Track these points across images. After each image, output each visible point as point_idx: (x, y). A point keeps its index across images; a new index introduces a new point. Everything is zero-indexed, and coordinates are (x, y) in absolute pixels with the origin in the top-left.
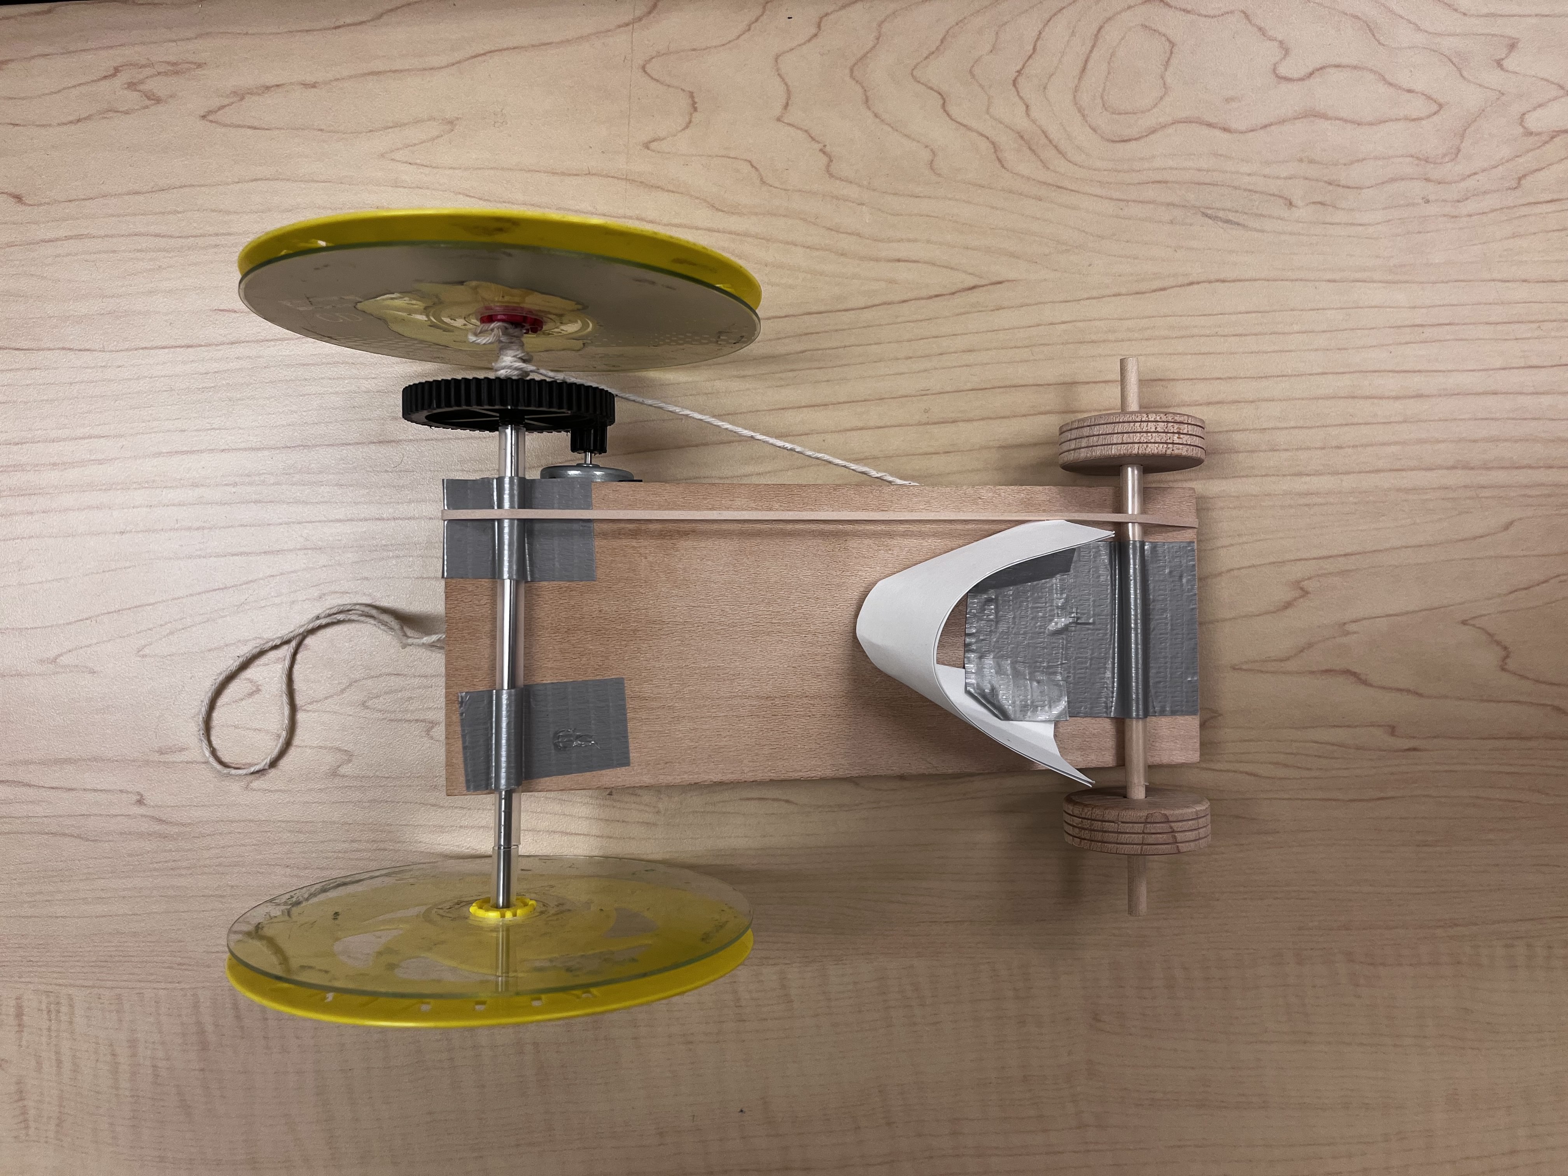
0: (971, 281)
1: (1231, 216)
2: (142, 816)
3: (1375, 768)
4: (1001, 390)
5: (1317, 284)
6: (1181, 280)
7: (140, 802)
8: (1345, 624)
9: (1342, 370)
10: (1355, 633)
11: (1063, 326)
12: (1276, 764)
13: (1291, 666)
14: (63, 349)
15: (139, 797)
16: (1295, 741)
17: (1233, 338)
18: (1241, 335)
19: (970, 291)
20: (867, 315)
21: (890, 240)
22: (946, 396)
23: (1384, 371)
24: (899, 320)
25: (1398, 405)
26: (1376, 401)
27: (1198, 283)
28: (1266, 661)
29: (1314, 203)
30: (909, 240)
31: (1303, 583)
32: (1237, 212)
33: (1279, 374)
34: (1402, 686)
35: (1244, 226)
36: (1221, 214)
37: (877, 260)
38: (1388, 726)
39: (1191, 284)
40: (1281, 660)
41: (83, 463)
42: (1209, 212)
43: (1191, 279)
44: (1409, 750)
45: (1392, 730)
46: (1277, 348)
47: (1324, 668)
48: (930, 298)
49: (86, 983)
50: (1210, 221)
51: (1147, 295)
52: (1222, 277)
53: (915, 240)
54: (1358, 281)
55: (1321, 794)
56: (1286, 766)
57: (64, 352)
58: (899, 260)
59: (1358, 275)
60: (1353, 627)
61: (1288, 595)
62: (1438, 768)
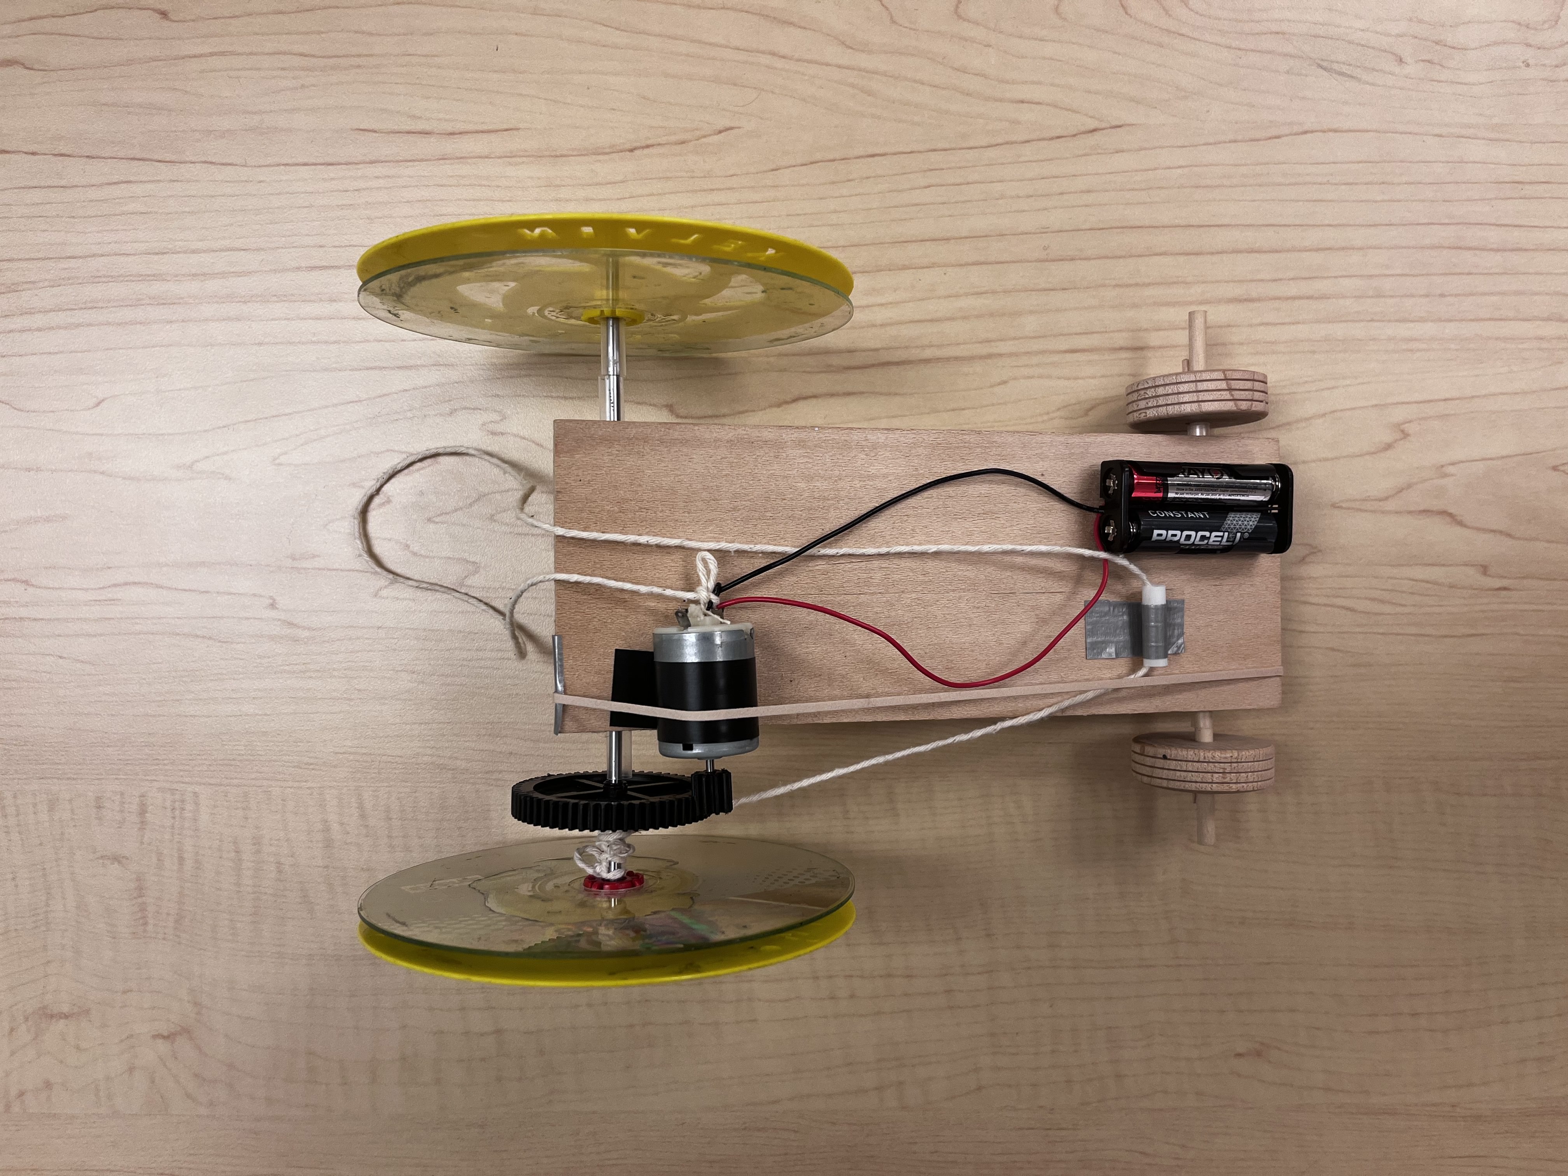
0: (1092, 124)
1: (1344, 69)
2: (274, 620)
3: (1466, 605)
4: (1119, 230)
5: (1425, 138)
6: (1296, 129)
7: (273, 606)
8: (1442, 466)
9: (1447, 221)
10: (1452, 475)
11: (1179, 171)
12: (1373, 599)
13: (1390, 505)
14: (205, 162)
15: (271, 601)
16: (1391, 578)
17: (1343, 187)
18: (1351, 184)
19: (1090, 135)
20: (992, 153)
21: (1014, 82)
22: (1065, 234)
23: (1486, 224)
24: (1021, 159)
25: (1498, 257)
26: (1477, 252)
27: (1312, 132)
28: (1367, 500)
29: (1423, 61)
30: (1033, 83)
31: (1403, 426)
32: (1350, 65)
33: (1388, 223)
34: (1495, 527)
35: (1358, 80)
36: (1335, 66)
37: (1001, 100)
38: (1481, 565)
39: (1305, 132)
40: (1380, 500)
41: (223, 275)
42: (1325, 64)
43: (1306, 128)
44: (1499, 589)
45: (1485, 570)
46: (1386, 198)
47: (1422, 508)
48: (1052, 139)
49: (212, 781)
50: (1325, 73)
51: (1262, 142)
52: (1335, 126)
53: (1039, 83)
54: (1462, 137)
55: (1413, 630)
56: (1382, 602)
57: (206, 165)
58: (1022, 102)
59: (1464, 132)
60: (1451, 469)
61: (1387, 437)
62: (1527, 607)
